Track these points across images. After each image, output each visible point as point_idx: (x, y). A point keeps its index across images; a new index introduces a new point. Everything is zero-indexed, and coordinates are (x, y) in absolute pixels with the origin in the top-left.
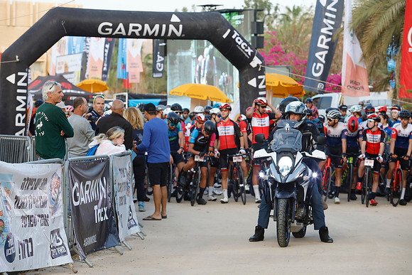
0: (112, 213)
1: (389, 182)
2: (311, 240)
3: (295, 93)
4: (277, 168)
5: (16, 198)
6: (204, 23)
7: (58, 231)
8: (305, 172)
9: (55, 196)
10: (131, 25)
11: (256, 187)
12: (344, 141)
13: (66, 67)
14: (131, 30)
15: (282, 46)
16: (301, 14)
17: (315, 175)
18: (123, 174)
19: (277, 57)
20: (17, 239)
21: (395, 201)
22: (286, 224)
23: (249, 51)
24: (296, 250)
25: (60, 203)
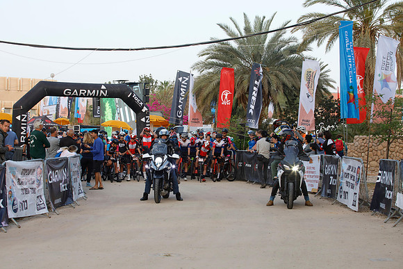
0: (70, 187)
1: (211, 169)
2: (172, 199)
3: (164, 125)
4: (155, 163)
5: (19, 179)
6: (119, 89)
7: (41, 196)
8: (169, 165)
9: (39, 178)
10: (81, 90)
11: (144, 173)
12: (189, 149)
13: (48, 112)
14: (81, 93)
15: (159, 102)
16: (169, 85)
17: (174, 167)
18: (76, 167)
19: (156, 107)
20: (19, 201)
21: (215, 179)
22: (159, 192)
23: (141, 103)
24: (164, 205)
25: (42, 182)
